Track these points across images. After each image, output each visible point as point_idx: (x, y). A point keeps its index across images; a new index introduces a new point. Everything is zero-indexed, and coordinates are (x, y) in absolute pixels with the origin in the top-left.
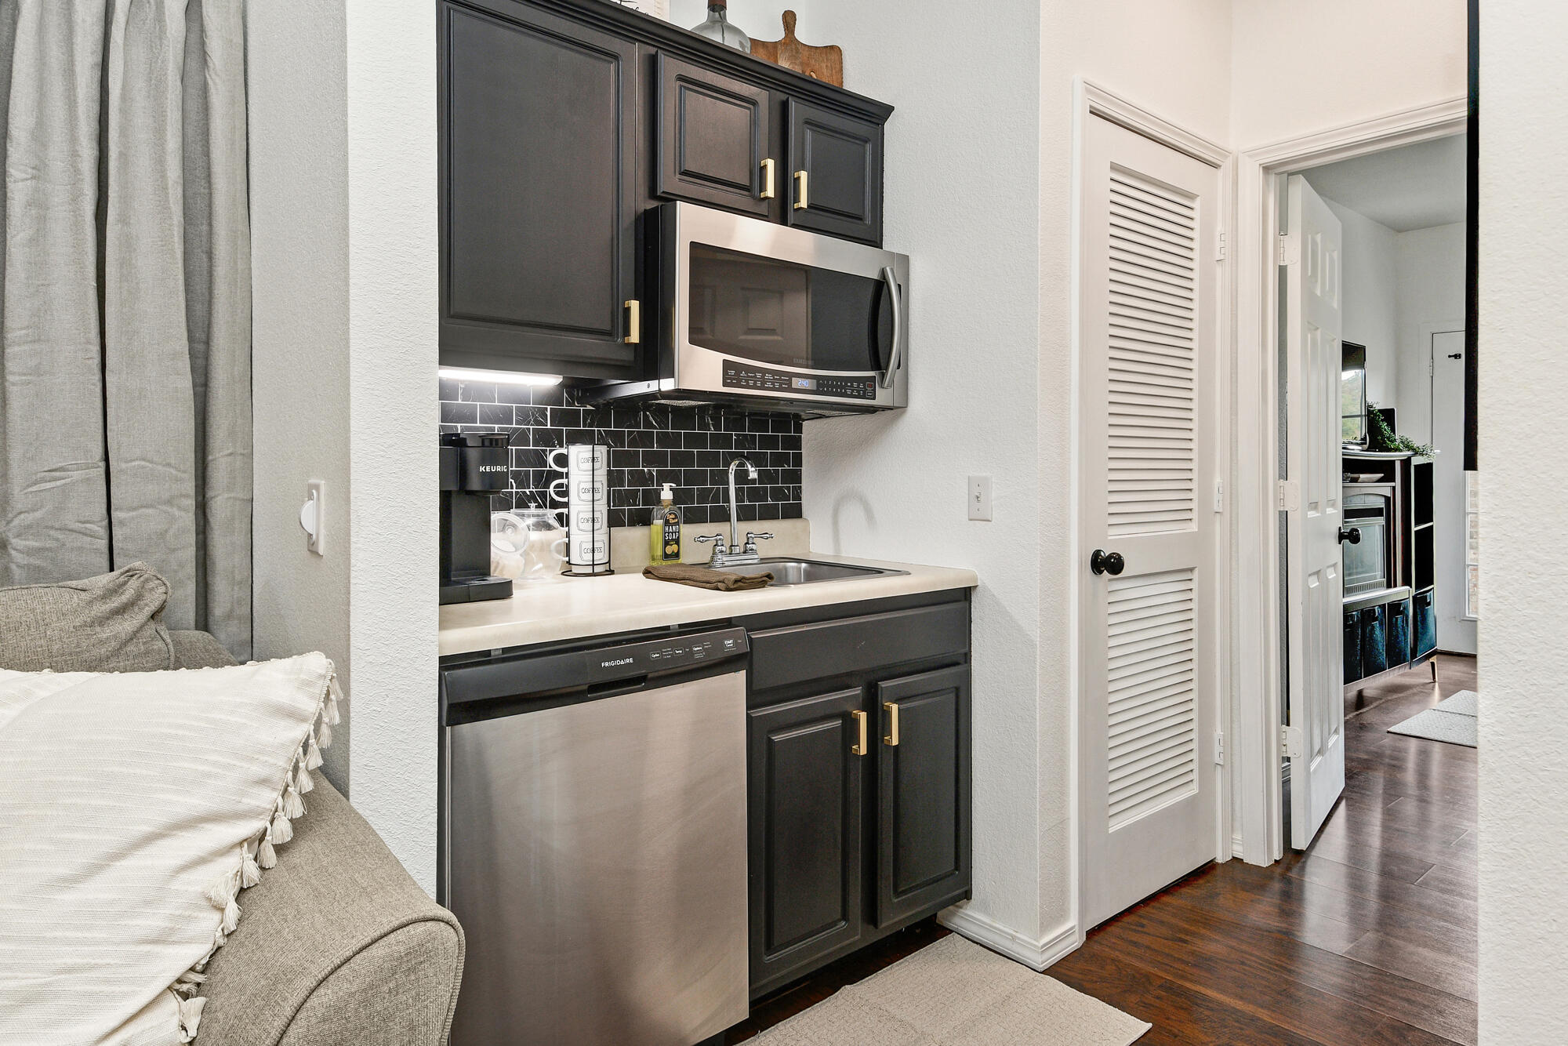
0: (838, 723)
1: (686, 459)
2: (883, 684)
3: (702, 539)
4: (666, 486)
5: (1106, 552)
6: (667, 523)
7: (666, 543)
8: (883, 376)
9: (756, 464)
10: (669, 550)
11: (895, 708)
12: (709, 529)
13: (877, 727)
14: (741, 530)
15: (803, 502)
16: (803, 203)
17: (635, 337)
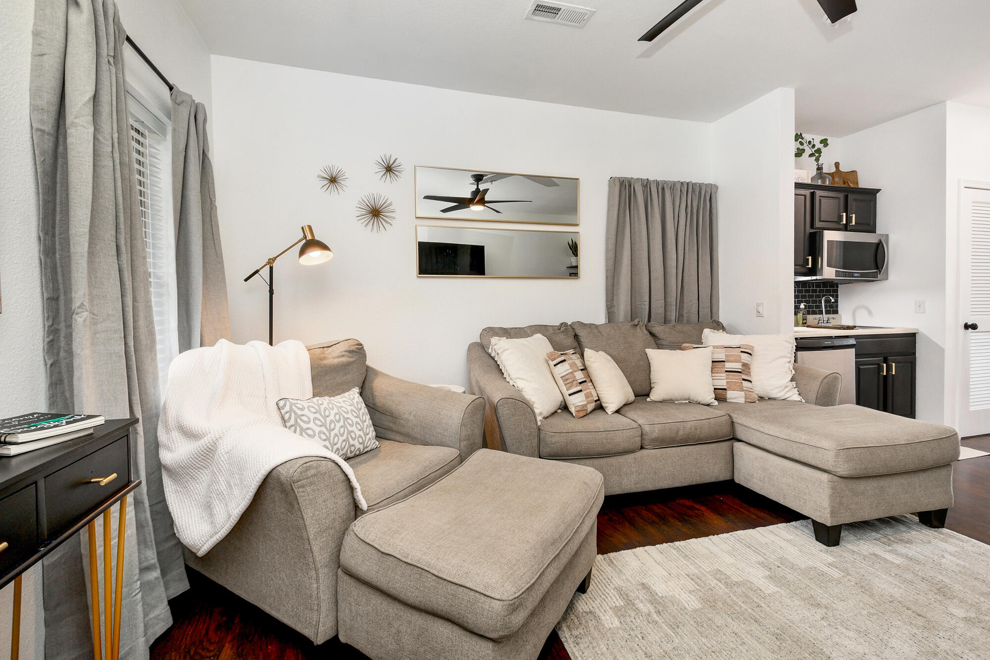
0: (877, 366)
1: (812, 296)
2: (890, 358)
3: (815, 319)
4: (802, 304)
5: (970, 323)
6: (803, 314)
7: (803, 320)
8: (880, 272)
9: (833, 297)
10: (804, 322)
11: (894, 364)
12: (818, 316)
13: (889, 369)
14: (825, 316)
15: (839, 309)
16: (854, 223)
17: (810, 266)
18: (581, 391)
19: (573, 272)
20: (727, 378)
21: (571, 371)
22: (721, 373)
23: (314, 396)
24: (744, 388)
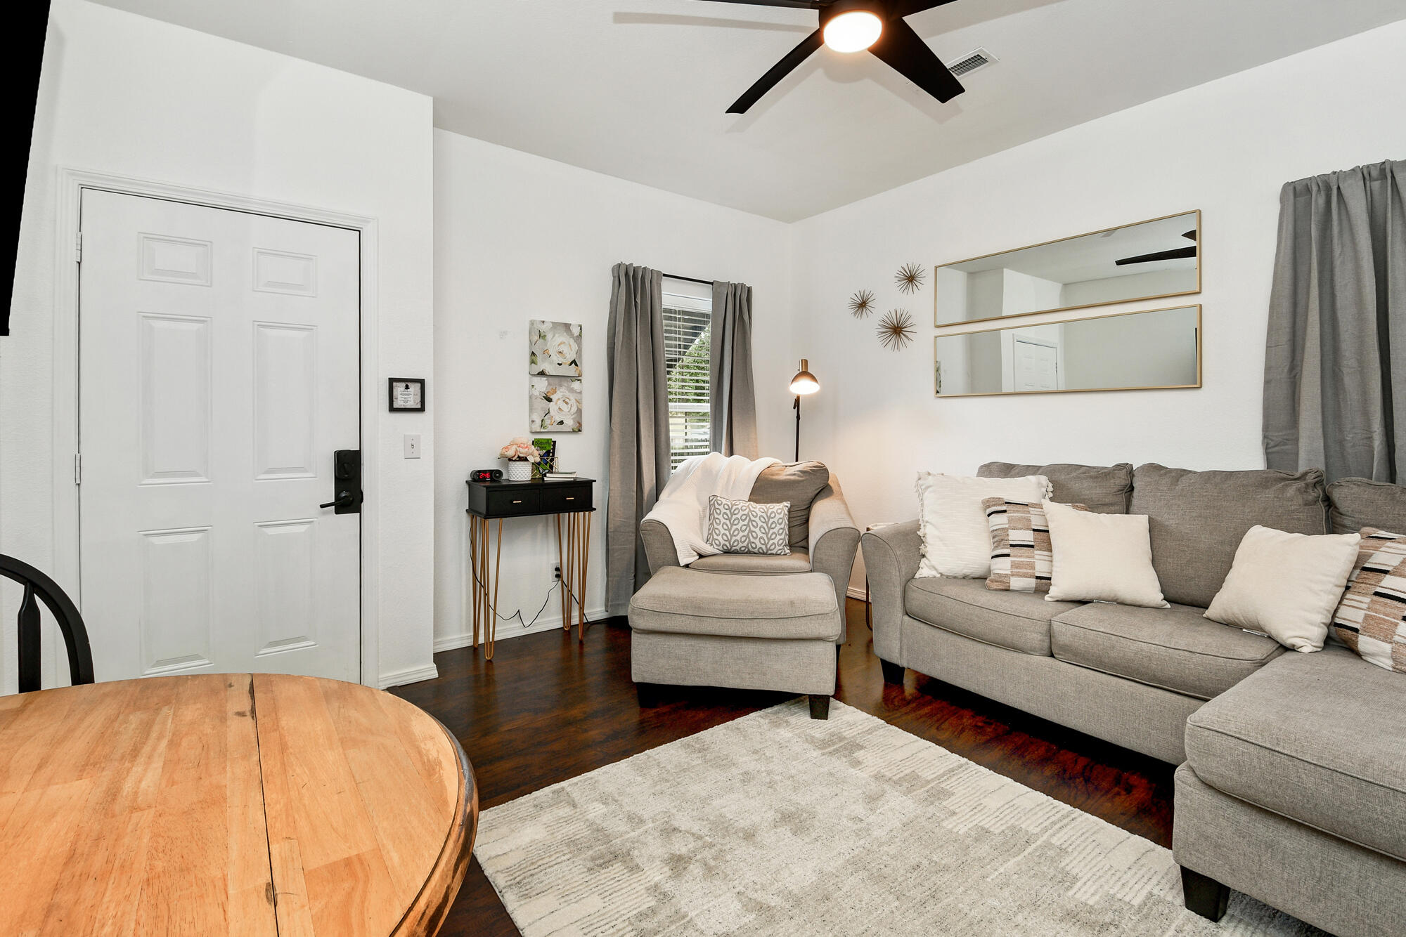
18: (1008, 555)
19: (1192, 379)
20: (1368, 608)
21: (1007, 526)
22: (1365, 595)
23: (750, 500)
24: (1396, 638)
